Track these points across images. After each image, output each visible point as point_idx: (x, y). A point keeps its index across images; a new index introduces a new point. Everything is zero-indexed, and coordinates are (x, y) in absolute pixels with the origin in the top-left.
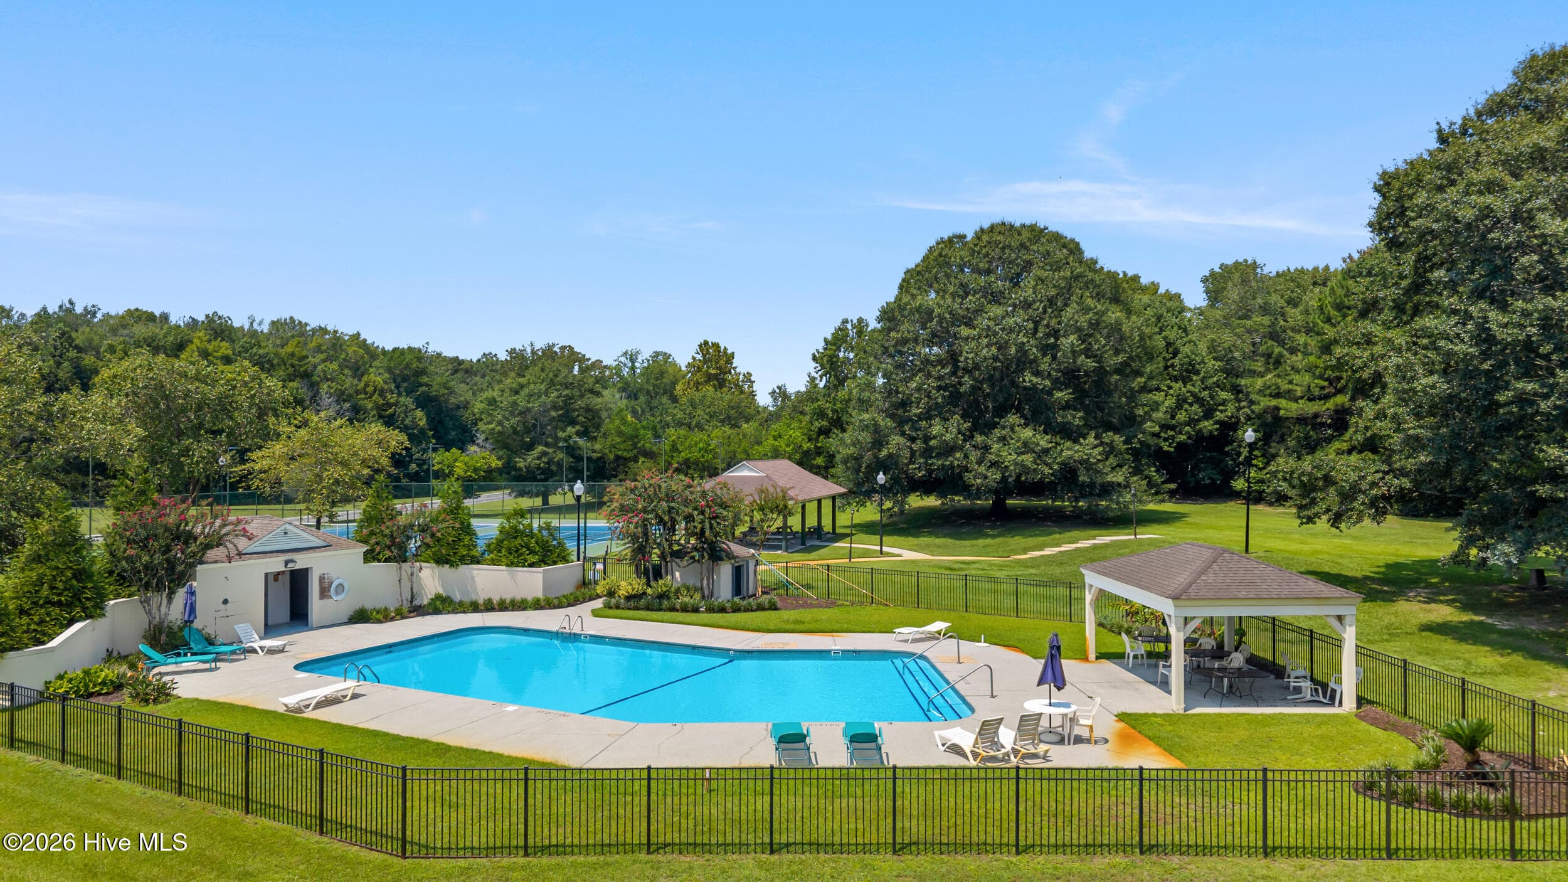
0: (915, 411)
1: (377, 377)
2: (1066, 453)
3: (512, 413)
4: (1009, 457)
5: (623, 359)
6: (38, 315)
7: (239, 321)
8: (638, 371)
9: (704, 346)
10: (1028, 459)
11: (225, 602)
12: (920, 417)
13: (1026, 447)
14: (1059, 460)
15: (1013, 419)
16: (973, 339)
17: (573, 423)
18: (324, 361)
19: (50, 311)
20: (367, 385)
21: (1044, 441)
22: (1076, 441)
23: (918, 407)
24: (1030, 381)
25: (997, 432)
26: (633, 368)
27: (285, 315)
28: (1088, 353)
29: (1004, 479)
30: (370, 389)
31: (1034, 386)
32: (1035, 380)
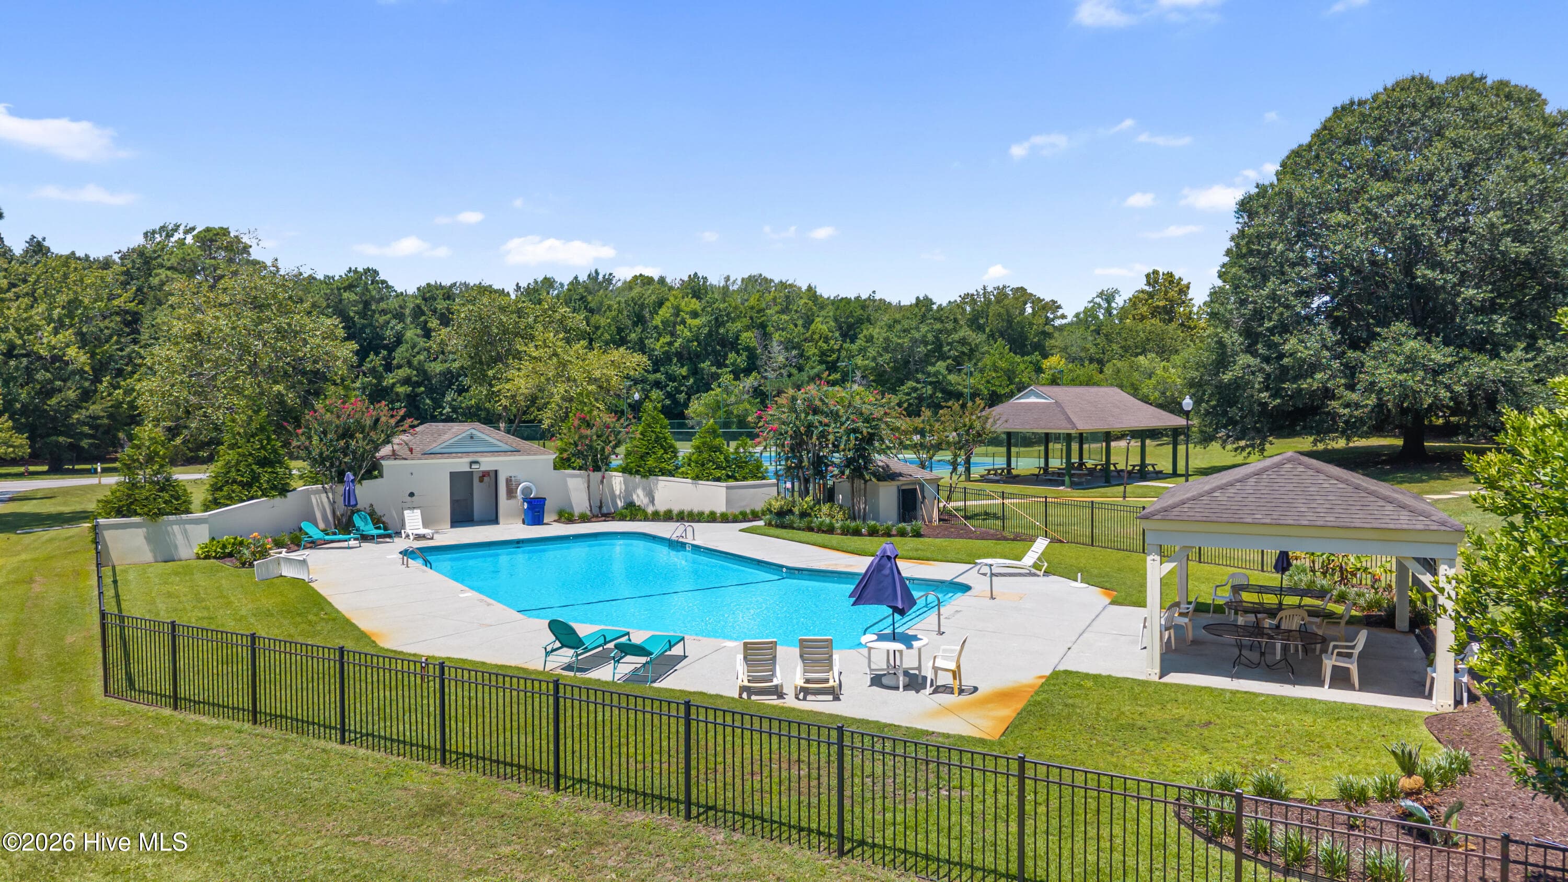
0: (1268, 324)
1: (821, 326)
2: (1475, 370)
3: (886, 350)
4: (1385, 376)
5: (1098, 300)
6: (571, 283)
7: (715, 279)
8: (1115, 312)
9: (1152, 278)
10: (1412, 380)
11: (412, 495)
12: (1271, 330)
13: (1412, 363)
14: (1464, 380)
15: (1399, 327)
16: (1344, 227)
17: (943, 357)
18: (778, 312)
19: (581, 279)
20: (814, 333)
21: (1439, 355)
22: (1494, 355)
23: (1270, 320)
24: (1424, 276)
25: (1376, 346)
26: (1109, 311)
27: (755, 272)
28: (1518, 235)
29: (1380, 405)
30: (816, 337)
31: (1431, 282)
32: (1430, 273)
